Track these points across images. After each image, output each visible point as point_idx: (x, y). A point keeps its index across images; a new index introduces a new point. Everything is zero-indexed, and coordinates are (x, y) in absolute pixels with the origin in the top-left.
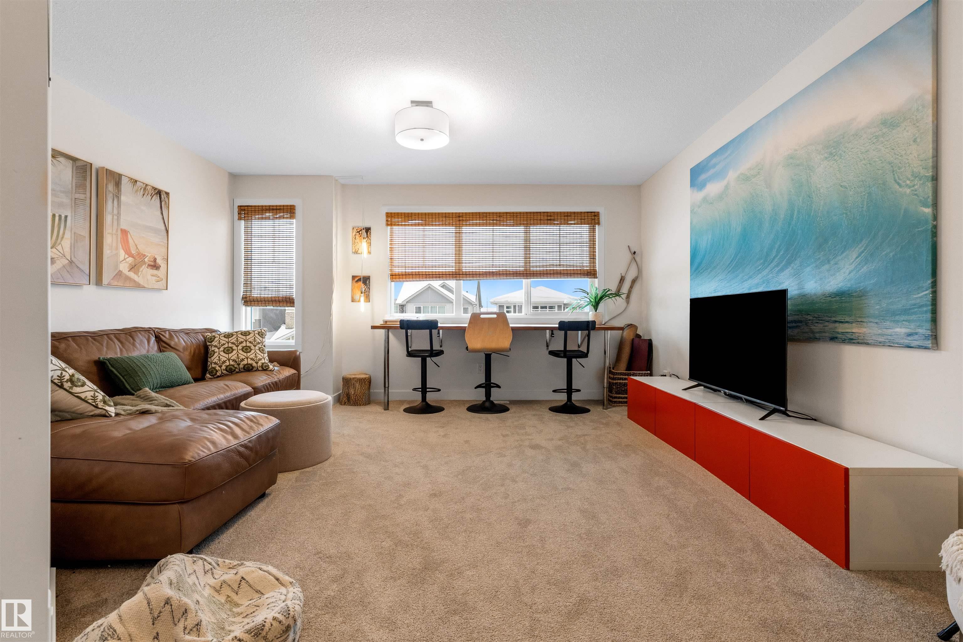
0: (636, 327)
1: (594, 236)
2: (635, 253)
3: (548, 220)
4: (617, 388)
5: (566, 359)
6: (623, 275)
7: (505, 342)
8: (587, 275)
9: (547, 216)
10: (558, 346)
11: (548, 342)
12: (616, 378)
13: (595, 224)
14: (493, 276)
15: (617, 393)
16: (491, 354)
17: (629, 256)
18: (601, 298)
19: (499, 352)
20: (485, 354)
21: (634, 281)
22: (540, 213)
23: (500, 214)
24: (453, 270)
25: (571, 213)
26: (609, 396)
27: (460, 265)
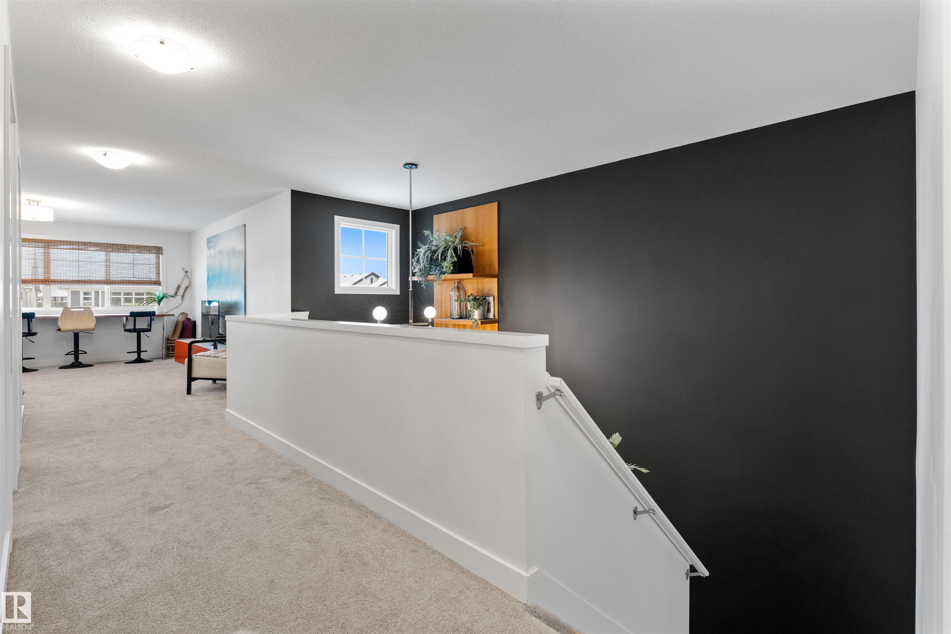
0: (187, 315)
1: (159, 261)
2: (187, 272)
3: (124, 249)
4: (173, 348)
5: (136, 333)
6: (179, 284)
7: (91, 324)
8: (154, 284)
9: (124, 247)
10: (130, 326)
11: (125, 324)
12: (172, 343)
13: (159, 253)
14: (79, 283)
15: (172, 351)
16: (79, 333)
17: (184, 273)
18: (162, 298)
19: (85, 331)
20: (74, 333)
21: (186, 288)
22: (118, 244)
23: (85, 243)
24: (42, 279)
25: (141, 246)
26: (168, 353)
27: (49, 275)
